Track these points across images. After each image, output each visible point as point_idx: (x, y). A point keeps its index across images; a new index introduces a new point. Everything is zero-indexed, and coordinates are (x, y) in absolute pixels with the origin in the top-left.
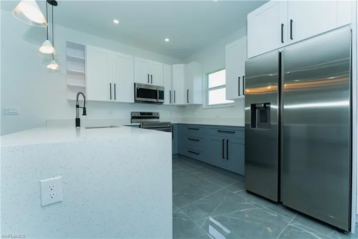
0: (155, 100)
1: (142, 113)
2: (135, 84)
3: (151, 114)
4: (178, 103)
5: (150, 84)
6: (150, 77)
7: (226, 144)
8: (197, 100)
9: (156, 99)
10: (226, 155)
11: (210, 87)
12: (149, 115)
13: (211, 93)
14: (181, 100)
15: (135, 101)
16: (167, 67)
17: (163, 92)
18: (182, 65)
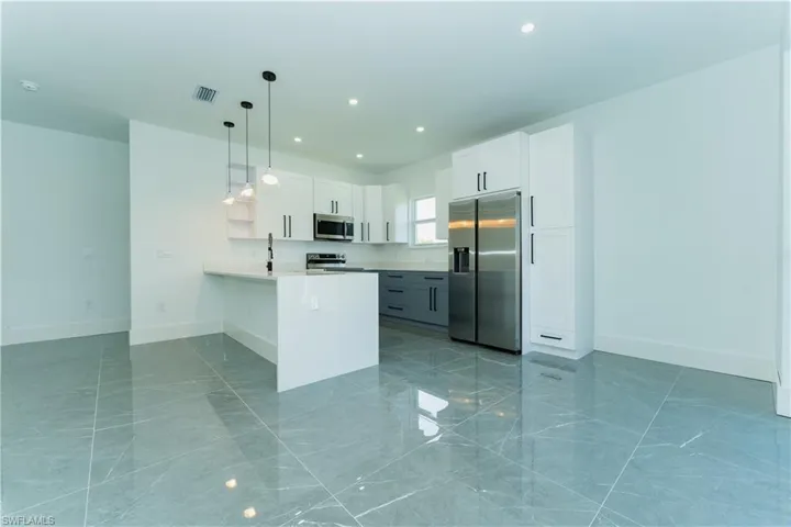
0: (341, 237)
1: (321, 256)
2: (315, 215)
3: (334, 256)
4: (372, 241)
5: (334, 214)
6: (335, 205)
7: (433, 292)
8: (400, 236)
9: (343, 235)
10: (433, 307)
11: (419, 218)
12: (331, 258)
13: (419, 226)
14: (377, 236)
15: (315, 237)
16: (358, 188)
17: (352, 225)
18: (380, 187)
